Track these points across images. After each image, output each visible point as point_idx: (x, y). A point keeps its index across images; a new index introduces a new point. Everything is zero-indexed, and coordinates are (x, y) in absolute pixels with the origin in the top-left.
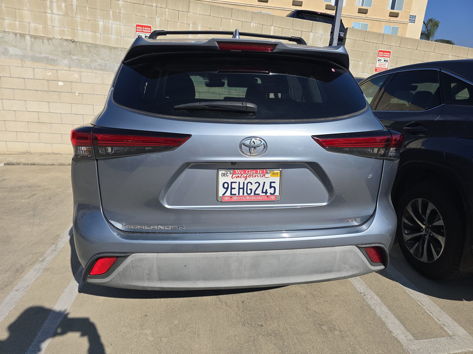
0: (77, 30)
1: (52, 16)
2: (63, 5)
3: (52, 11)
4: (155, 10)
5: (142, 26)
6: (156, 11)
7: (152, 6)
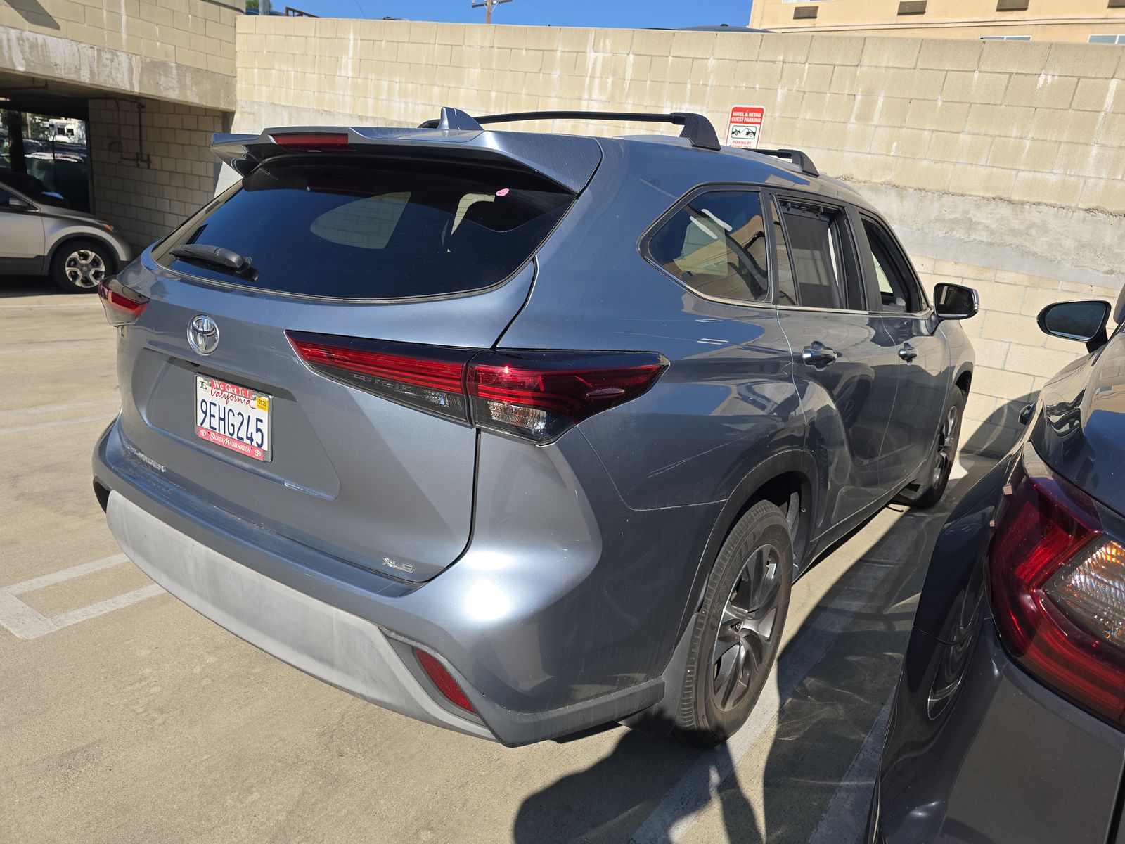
0: (624, 128)
1: (588, 104)
2: (610, 81)
3: (590, 95)
4: (779, 71)
5: (744, 110)
6: (782, 72)
7: (775, 62)
